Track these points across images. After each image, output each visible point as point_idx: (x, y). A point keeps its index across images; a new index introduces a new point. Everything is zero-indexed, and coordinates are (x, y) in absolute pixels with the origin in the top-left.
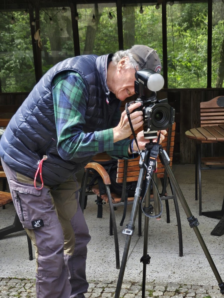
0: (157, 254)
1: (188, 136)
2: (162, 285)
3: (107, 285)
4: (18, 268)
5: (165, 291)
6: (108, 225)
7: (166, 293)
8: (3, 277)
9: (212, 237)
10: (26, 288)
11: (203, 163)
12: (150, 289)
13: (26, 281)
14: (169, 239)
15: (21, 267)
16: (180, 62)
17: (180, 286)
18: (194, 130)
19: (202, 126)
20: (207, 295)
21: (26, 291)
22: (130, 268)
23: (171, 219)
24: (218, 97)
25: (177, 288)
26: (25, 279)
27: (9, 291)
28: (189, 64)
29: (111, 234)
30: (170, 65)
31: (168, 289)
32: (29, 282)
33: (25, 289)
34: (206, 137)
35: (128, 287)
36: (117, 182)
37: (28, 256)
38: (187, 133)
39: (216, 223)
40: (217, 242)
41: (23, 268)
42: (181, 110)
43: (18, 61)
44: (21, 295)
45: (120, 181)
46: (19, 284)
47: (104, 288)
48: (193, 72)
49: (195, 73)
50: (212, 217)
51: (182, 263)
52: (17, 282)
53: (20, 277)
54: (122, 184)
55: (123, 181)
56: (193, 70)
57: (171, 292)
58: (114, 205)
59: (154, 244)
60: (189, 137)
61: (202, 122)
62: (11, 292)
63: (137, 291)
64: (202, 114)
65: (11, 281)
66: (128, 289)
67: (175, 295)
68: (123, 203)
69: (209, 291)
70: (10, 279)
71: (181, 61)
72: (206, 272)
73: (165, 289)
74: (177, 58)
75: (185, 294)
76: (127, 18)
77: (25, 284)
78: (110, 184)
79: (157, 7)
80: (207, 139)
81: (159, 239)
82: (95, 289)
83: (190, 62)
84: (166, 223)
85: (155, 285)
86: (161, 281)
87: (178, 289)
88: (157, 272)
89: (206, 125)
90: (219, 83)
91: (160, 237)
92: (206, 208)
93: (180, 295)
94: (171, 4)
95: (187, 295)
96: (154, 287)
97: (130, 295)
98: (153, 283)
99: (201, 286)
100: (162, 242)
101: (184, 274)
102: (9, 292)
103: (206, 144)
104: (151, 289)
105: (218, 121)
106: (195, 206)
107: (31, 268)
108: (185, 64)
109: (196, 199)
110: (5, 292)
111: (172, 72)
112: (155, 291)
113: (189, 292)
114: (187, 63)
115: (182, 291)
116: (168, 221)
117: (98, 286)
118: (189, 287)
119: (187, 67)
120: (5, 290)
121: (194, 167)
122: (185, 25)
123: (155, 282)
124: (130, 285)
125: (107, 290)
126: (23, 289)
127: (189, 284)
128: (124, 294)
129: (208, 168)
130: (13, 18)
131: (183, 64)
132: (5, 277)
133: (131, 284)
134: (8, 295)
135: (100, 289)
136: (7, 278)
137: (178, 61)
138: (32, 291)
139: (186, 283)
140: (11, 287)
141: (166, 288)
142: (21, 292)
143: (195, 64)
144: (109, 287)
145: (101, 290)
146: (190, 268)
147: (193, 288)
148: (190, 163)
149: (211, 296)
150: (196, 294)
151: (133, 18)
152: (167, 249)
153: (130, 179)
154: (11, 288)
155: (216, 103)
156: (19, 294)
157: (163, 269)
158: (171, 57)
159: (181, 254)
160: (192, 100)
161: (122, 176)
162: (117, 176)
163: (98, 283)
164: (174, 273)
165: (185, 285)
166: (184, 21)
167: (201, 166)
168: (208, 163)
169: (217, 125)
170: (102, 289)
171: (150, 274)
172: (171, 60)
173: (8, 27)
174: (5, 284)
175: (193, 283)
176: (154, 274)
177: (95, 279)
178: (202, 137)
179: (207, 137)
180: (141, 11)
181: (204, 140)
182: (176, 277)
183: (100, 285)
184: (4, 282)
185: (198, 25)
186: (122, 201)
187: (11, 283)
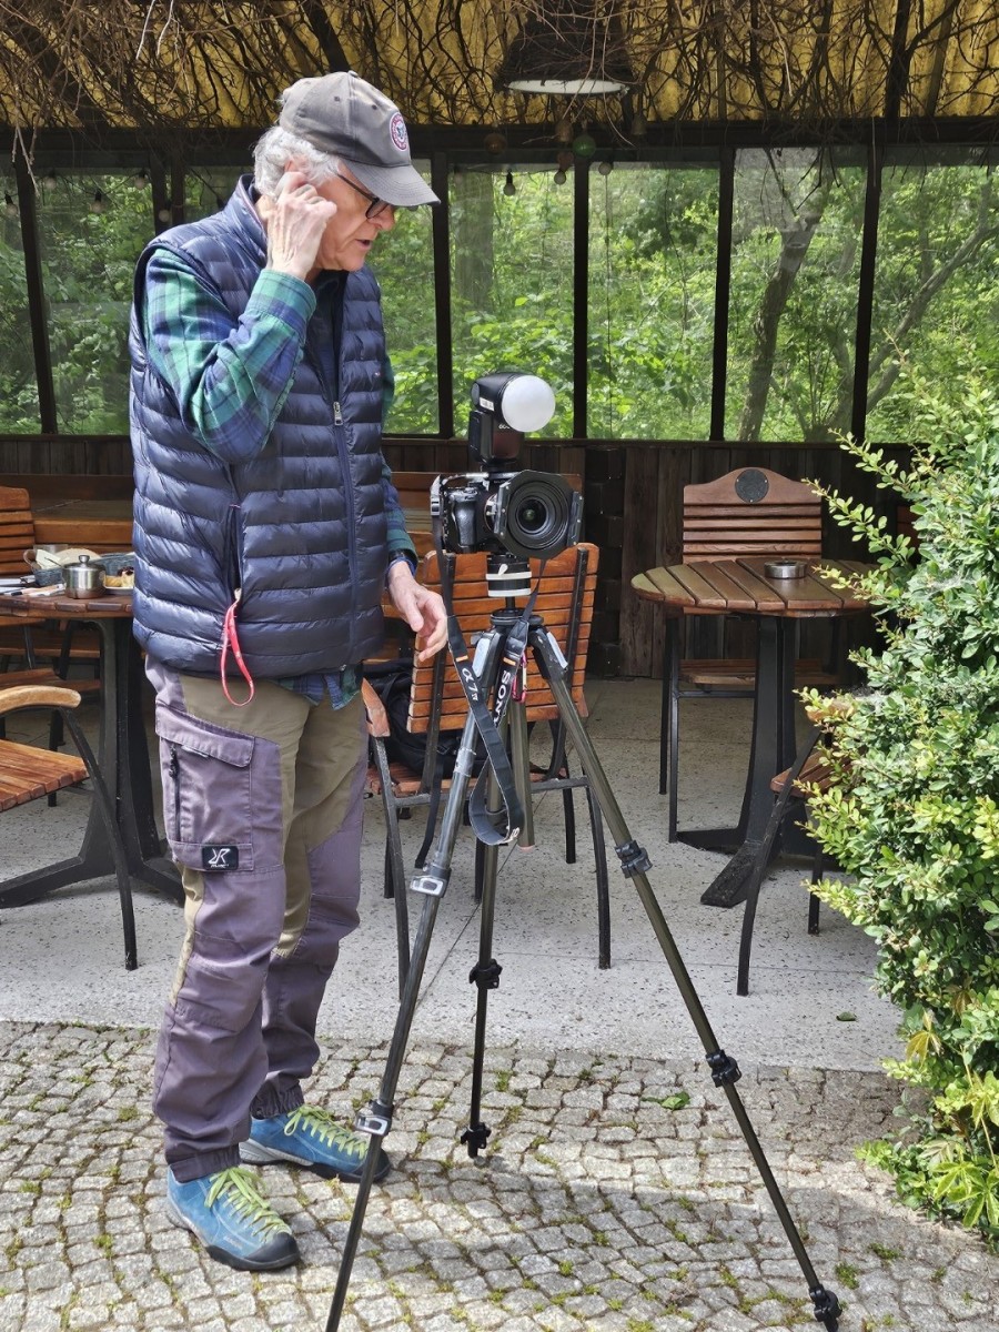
0: (528, 958)
1: (641, 590)
2: (541, 1056)
3: (367, 1051)
4: (89, 994)
5: (549, 1074)
6: (381, 866)
7: (550, 1080)
8: (39, 1021)
9: (704, 909)
10: (111, 1057)
11: (688, 679)
12: (501, 1068)
13: (112, 1035)
14: (571, 912)
15: (98, 989)
16: (628, 354)
17: (594, 1059)
18: (658, 574)
19: (686, 560)
20: (678, 1090)
21: (110, 1067)
22: (440, 1001)
23: (579, 851)
24: (738, 472)
25: (587, 1065)
26: (108, 1029)
27: (55, 1065)
28: (656, 363)
29: (389, 892)
30: (596, 363)
31: (557, 1070)
32: (123, 1037)
33: (109, 1060)
34: (693, 596)
35: (434, 1060)
36: (409, 728)
37: (122, 956)
38: (639, 581)
39: (721, 868)
40: (721, 926)
41: (105, 995)
42: (626, 509)
43: (113, 333)
44: (94, 1077)
45: (420, 728)
46: (89, 1043)
47: (358, 1061)
48: (667, 387)
49: (673, 392)
50: (709, 849)
51: (608, 989)
52: (82, 1037)
53: (94, 1022)
54: (424, 736)
55: (429, 725)
56: (667, 383)
57: (565, 1080)
58: (398, 801)
59: (522, 926)
60: (640, 595)
61: (687, 548)
62: (64, 1068)
63: (462, 1073)
64: (687, 524)
65: (65, 1033)
66: (433, 1067)
67: (578, 1087)
68: (425, 797)
69: (684, 1079)
70: (63, 1027)
71: (633, 353)
72: (680, 1019)
73: (547, 1070)
74: (619, 343)
75: (609, 1084)
76: (466, 207)
77: (110, 1043)
78: (387, 734)
79: (560, 179)
80: (697, 601)
81: (540, 912)
82: (329, 1063)
83: (660, 356)
84: (563, 861)
85: (517, 1056)
86: (537, 1045)
87: (588, 1069)
88: (525, 1016)
89: (699, 559)
90: (750, 426)
91: (542, 908)
92: (691, 819)
93: (593, 1087)
94: (605, 169)
95: (616, 1090)
96: (515, 1061)
97: (436, 1083)
98: (512, 1050)
99: (662, 1062)
100: (548, 922)
101: (612, 1023)
102: (56, 1069)
103: (698, 619)
104: (505, 1069)
105: (737, 548)
106: (659, 814)
107: (129, 996)
108: (645, 362)
109: (663, 791)
110: (42, 1066)
111: (603, 385)
112: (515, 1074)
113: (622, 1078)
114: (651, 360)
115: (601, 1076)
116: (571, 857)
117: (339, 1054)
118: (624, 1064)
119: (649, 371)
120: (44, 1060)
121: (658, 688)
122: (648, 236)
123: (519, 1046)
124: (440, 1055)
125: (365, 1067)
126: (101, 1061)
127: (625, 1053)
128: (418, 1080)
129: (701, 693)
130: (99, 197)
131: (640, 361)
132: (46, 1021)
133: (442, 1049)
134: (55, 1078)
135: (346, 1064)
136: (52, 1025)
137: (622, 349)
138: (129, 1066)
139: (614, 1053)
140: (64, 1052)
141: (552, 1064)
142: (94, 1070)
143: (676, 363)
144: (374, 1060)
145: (347, 1068)
146: (629, 1006)
147: (635, 1066)
148: (650, 677)
149: (690, 1092)
150: (643, 1086)
151: (488, 210)
152: (561, 945)
153: (448, 723)
154: (64, 1055)
155: (733, 489)
156: (88, 1075)
157: (546, 1007)
158: (600, 338)
159: (605, 961)
160: (661, 476)
161: (427, 713)
162: (411, 712)
163: (339, 1047)
164: (580, 1019)
165: (610, 1056)
166: (644, 224)
167: (677, 687)
168: (701, 679)
169: (733, 558)
170: (351, 1066)
171: (506, 1021)
172: (600, 347)
173: (85, 223)
174: (46, 1042)
175: (636, 1052)
176: (518, 1020)
177: (331, 1034)
178: (684, 596)
179: (697, 595)
180: (510, 188)
181: (689, 606)
182: (584, 1031)
183: (346, 1052)
184: (43, 1035)
185: (690, 238)
186: (425, 790)
187: (65, 1040)
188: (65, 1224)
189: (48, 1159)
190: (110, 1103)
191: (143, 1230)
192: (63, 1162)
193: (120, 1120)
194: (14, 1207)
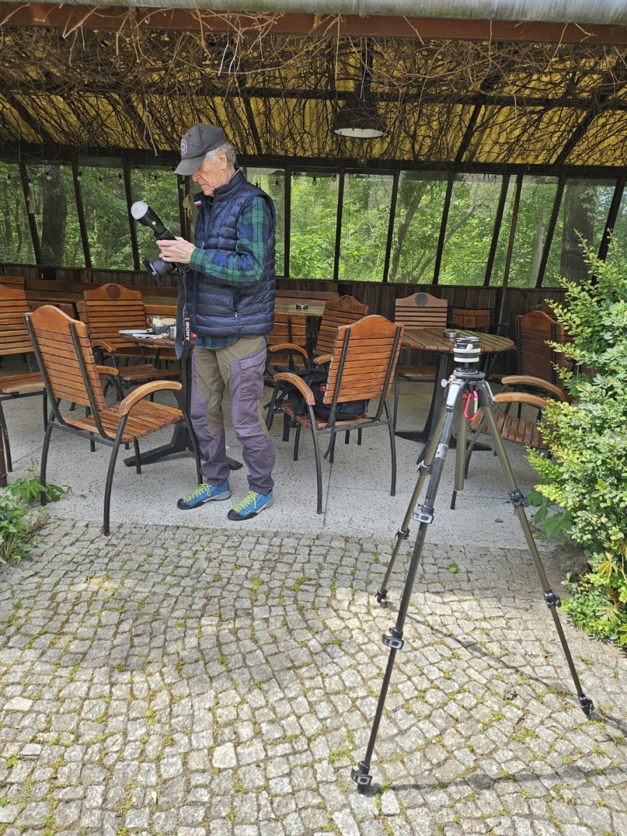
3: (313, 541)
8: (167, 524)
10: (202, 544)
12: (372, 550)
13: (200, 532)
17: (408, 545)
20: (451, 562)
21: (203, 550)
24: (416, 294)
26: (198, 528)
27: (178, 549)
32: (205, 533)
33: (202, 546)
44: (197, 556)
46: (191, 536)
52: (187, 533)
53: (191, 526)
57: (401, 556)
62: (183, 550)
63: (357, 553)
64: (396, 314)
65: (179, 531)
66: (343, 549)
68: (328, 430)
70: (178, 527)
77: (200, 536)
82: (299, 547)
86: (382, 536)
87: (409, 550)
88: (371, 521)
96: (376, 546)
102: (179, 551)
104: (374, 551)
110: (173, 550)
112: (380, 554)
113: (424, 554)
117: (301, 543)
120: (173, 546)
123: (374, 537)
125: (315, 550)
126: (198, 547)
128: (340, 557)
132: (170, 524)
133: (343, 539)
134: (180, 556)
135: (306, 548)
136: (173, 526)
138: (211, 549)
140: (181, 542)
142: (197, 552)
144: (317, 546)
145: (307, 550)
155: (416, 301)
156: (195, 554)
157: (377, 516)
159: (393, 493)
163: (300, 538)
174: (172, 536)
178: (418, 344)
184: (170, 532)
187: (180, 535)
188: (202, 648)
189: (186, 605)
190: (208, 571)
191: (240, 652)
192: (194, 607)
193: (214, 581)
194: (175, 637)
